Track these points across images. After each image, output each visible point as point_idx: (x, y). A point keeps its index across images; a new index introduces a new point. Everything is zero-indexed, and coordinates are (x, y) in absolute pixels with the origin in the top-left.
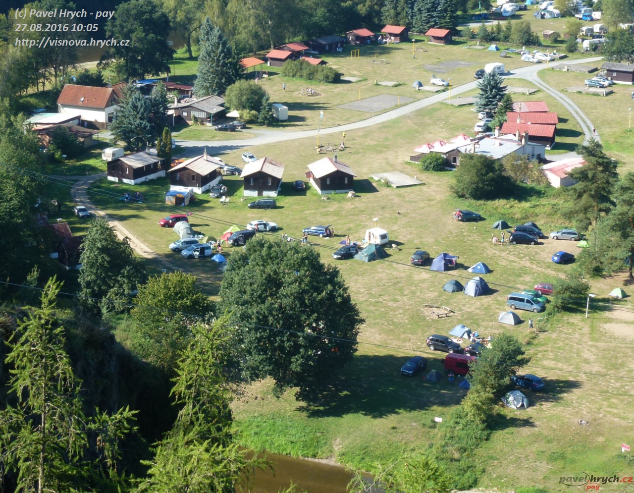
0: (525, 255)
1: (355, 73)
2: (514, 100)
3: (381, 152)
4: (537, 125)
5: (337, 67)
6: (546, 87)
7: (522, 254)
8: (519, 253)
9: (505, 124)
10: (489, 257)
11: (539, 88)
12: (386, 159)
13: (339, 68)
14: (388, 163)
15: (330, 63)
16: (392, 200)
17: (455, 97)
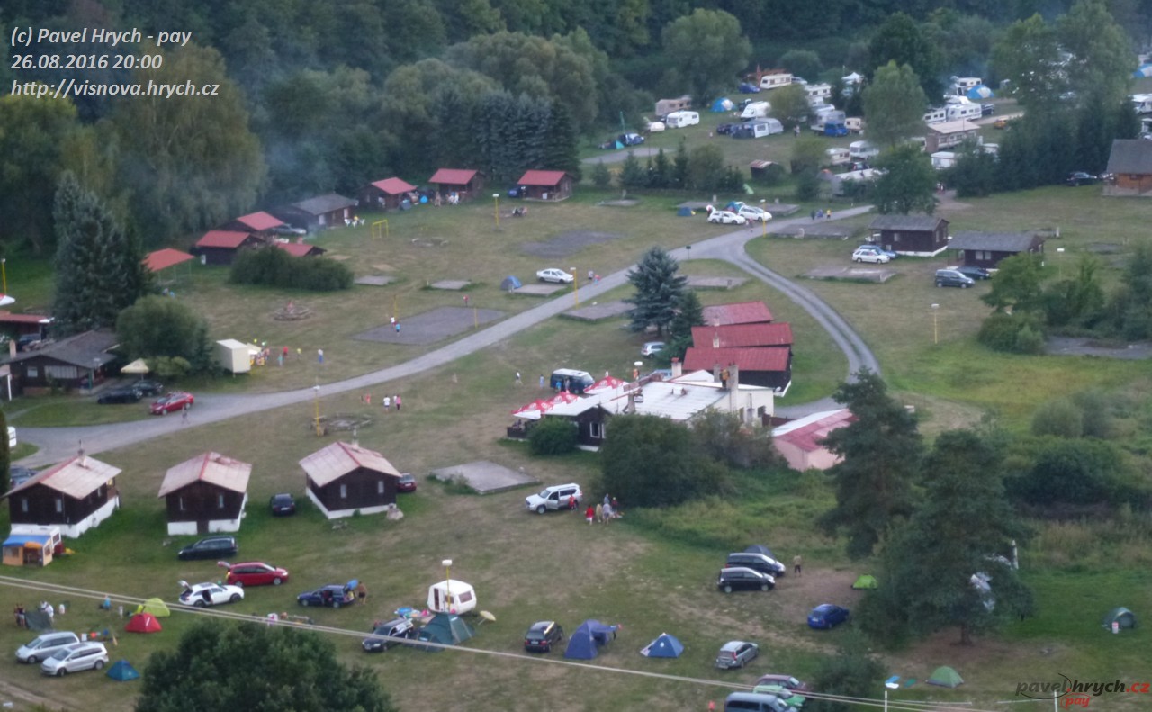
0: (753, 614)
1: (382, 267)
2: (703, 303)
3: (447, 423)
4: (751, 350)
5: (346, 257)
6: (763, 273)
7: (746, 610)
8: (741, 610)
9: (689, 352)
10: (681, 621)
11: (750, 275)
12: (459, 437)
13: (348, 260)
14: (463, 445)
15: (331, 251)
16: (477, 519)
17: (587, 303)
